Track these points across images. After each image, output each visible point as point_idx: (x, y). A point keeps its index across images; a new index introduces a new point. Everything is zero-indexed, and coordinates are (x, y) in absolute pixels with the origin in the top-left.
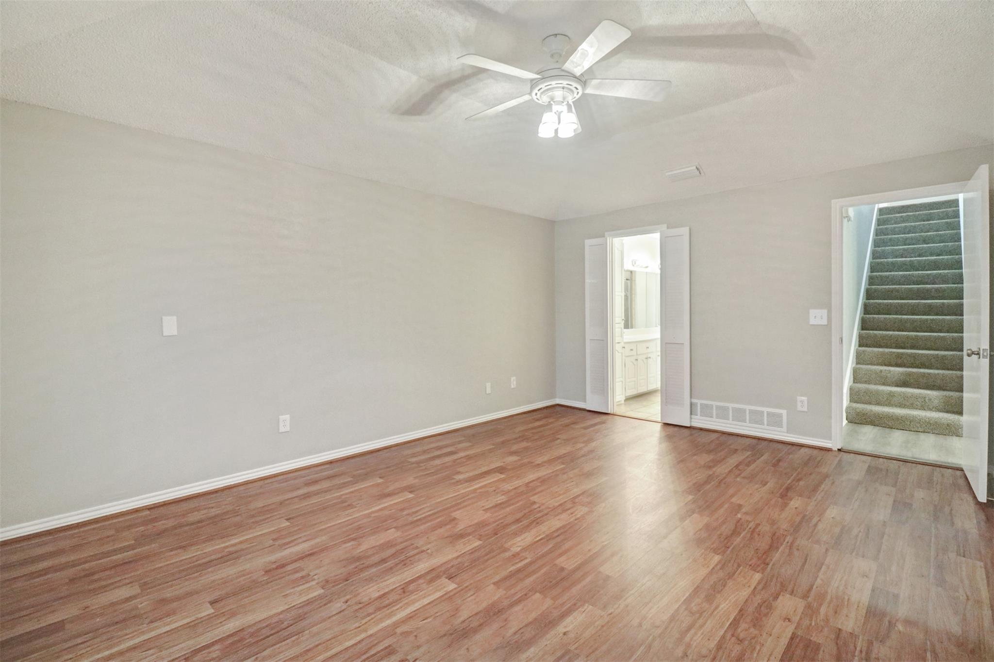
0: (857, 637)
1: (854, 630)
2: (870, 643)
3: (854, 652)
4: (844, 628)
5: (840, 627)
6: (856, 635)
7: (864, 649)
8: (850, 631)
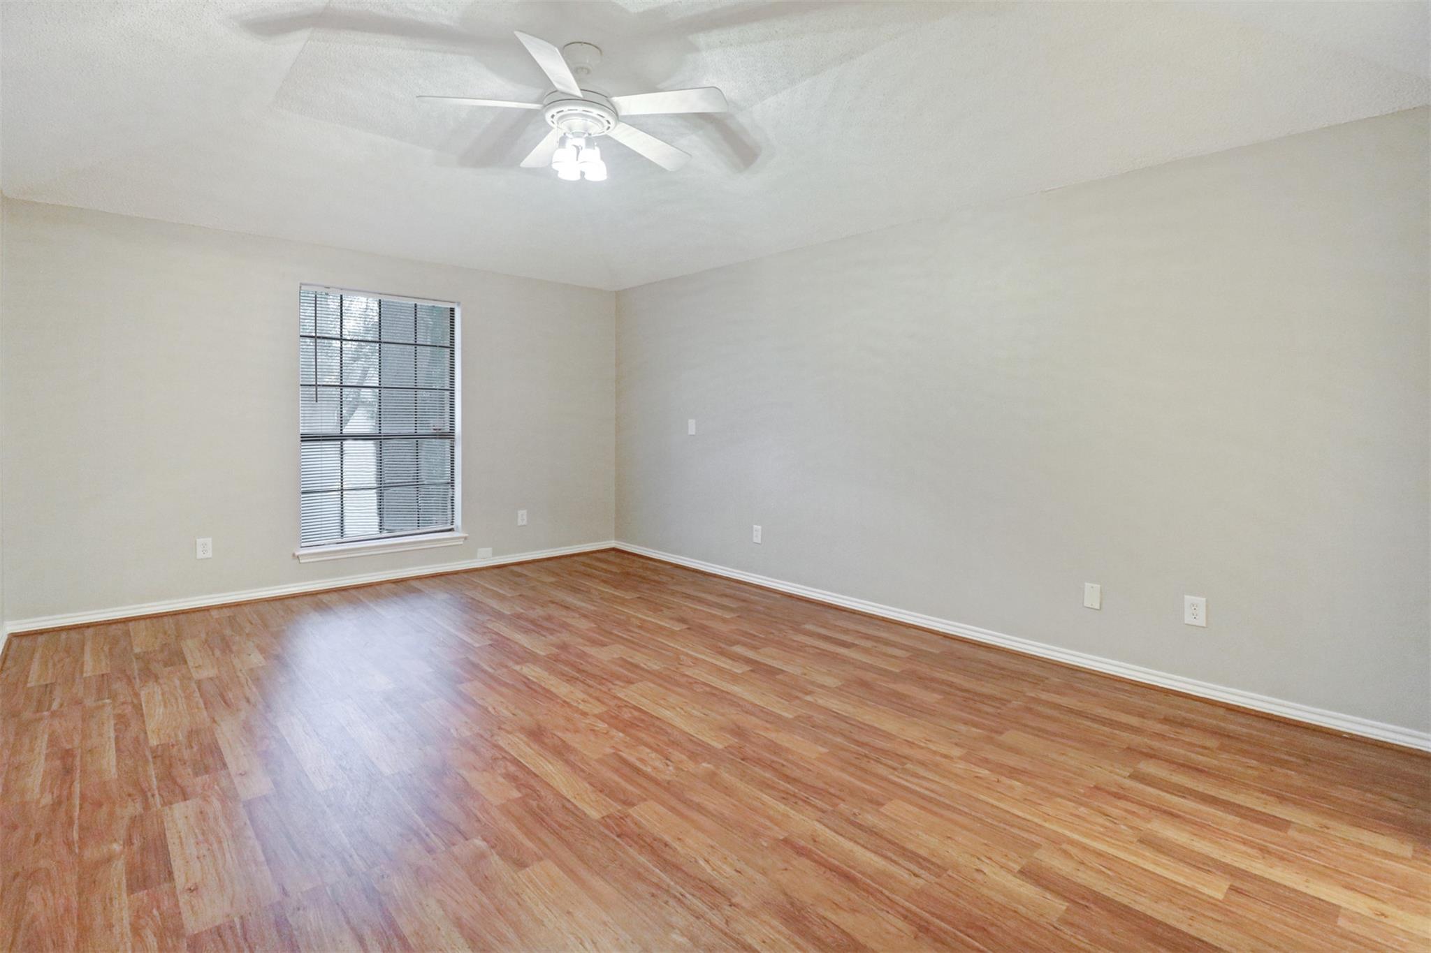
0: (164, 804)
1: (170, 808)
2: (147, 807)
3: (159, 791)
4: (182, 804)
5: (188, 801)
6: (166, 805)
7: (151, 799)
8: (174, 806)
